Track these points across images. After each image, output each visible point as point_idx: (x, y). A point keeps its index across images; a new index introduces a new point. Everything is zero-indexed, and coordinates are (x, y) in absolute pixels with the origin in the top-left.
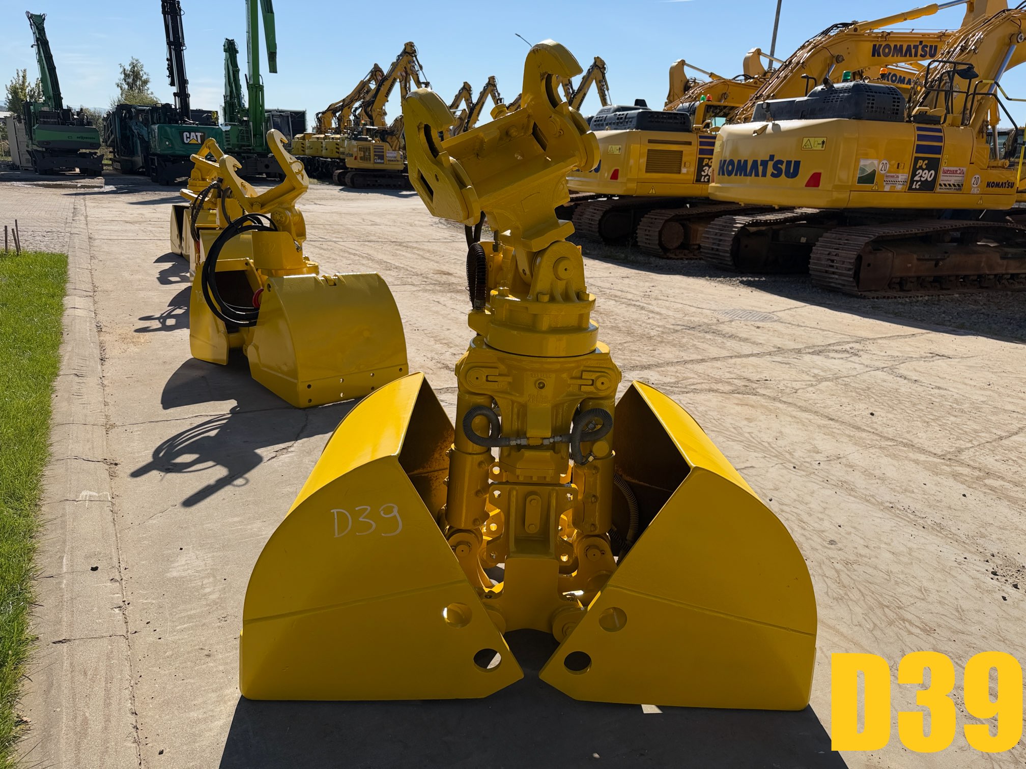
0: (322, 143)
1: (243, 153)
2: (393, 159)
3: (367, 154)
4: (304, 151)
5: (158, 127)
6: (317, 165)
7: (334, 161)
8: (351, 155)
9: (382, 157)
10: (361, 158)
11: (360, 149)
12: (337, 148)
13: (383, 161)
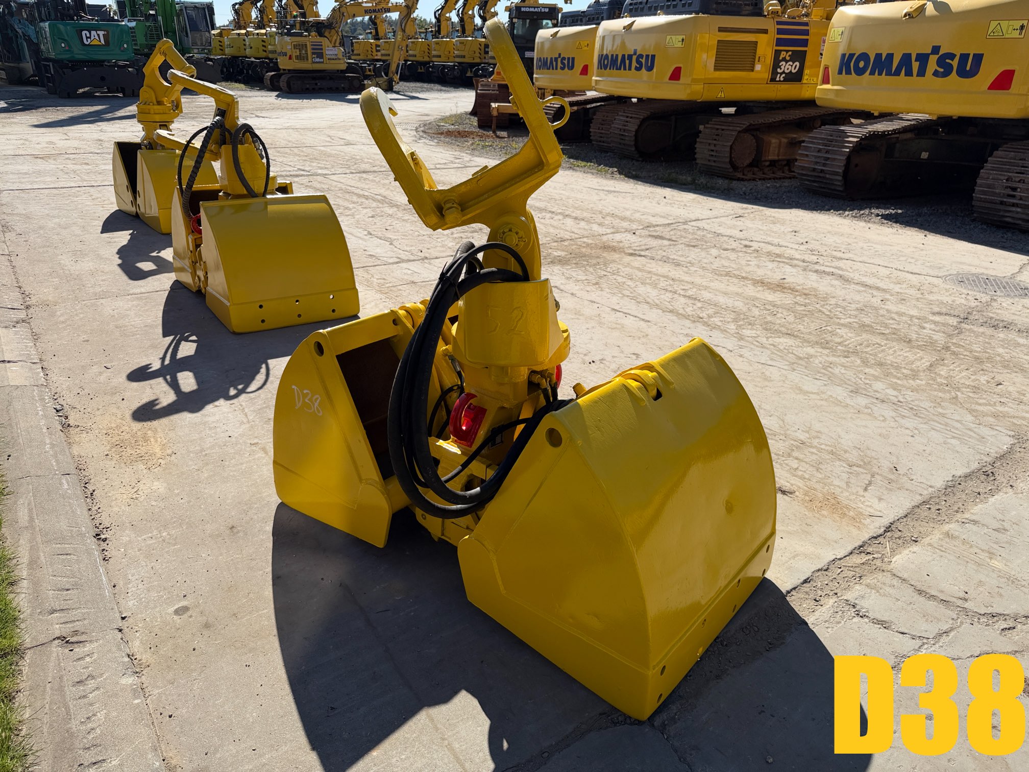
0: (244, 40)
2: (333, 57)
3: (304, 52)
4: (222, 50)
5: (49, 25)
6: (241, 67)
8: (285, 54)
9: (320, 55)
10: (297, 57)
11: (295, 47)
12: (263, 46)
13: (322, 60)
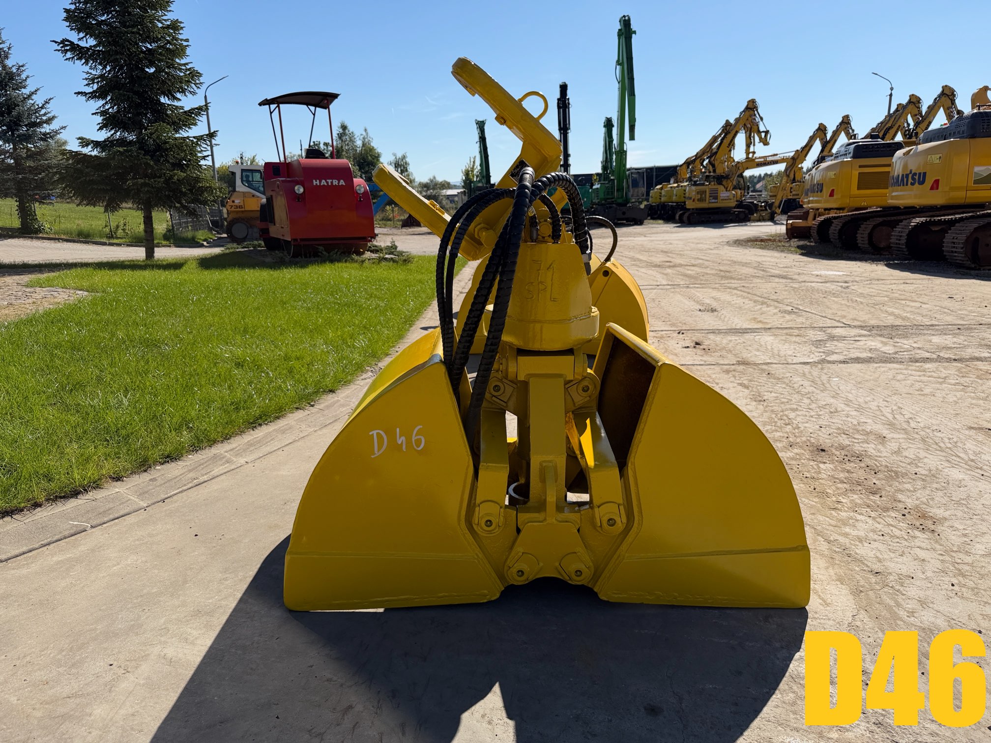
1: (607, 204)
2: (726, 198)
3: (703, 196)
7: (679, 205)
8: (690, 198)
9: (716, 198)
10: (698, 200)
11: (698, 193)
13: (716, 201)
